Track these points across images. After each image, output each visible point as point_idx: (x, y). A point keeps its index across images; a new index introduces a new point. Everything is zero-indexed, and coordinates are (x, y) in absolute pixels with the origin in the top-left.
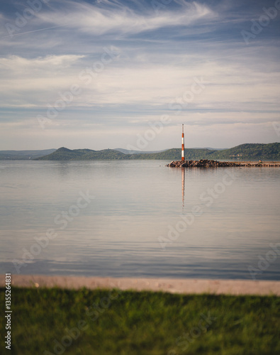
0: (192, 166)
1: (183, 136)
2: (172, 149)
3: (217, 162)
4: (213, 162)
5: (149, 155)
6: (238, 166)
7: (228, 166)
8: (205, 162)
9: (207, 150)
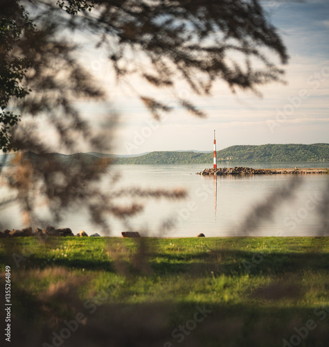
0: (226, 174)
1: (215, 143)
2: (153, 153)
3: (252, 170)
4: (249, 169)
5: (127, 159)
6: (275, 173)
7: (264, 173)
8: (240, 169)
9: (192, 152)
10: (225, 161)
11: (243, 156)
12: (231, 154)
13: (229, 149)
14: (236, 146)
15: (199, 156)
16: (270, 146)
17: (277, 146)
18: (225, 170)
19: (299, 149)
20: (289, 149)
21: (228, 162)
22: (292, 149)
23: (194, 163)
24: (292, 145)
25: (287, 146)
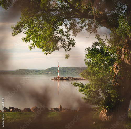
3: (74, 78)
9: (35, 70)
10: (48, 73)
11: (55, 72)
12: (51, 71)
13: (50, 69)
14: (53, 68)
15: (38, 71)
16: (66, 68)
17: (69, 68)
18: (63, 78)
19: (77, 69)
20: (73, 69)
21: (49, 74)
22: (74, 69)
23: (36, 74)
24: (74, 67)
25: (72, 68)
